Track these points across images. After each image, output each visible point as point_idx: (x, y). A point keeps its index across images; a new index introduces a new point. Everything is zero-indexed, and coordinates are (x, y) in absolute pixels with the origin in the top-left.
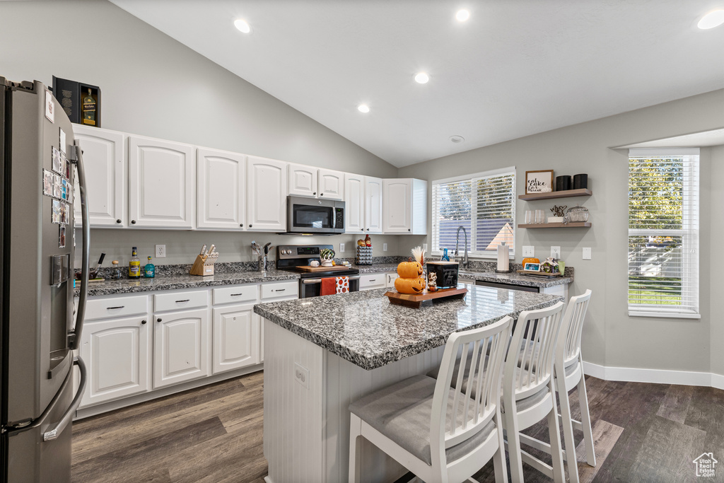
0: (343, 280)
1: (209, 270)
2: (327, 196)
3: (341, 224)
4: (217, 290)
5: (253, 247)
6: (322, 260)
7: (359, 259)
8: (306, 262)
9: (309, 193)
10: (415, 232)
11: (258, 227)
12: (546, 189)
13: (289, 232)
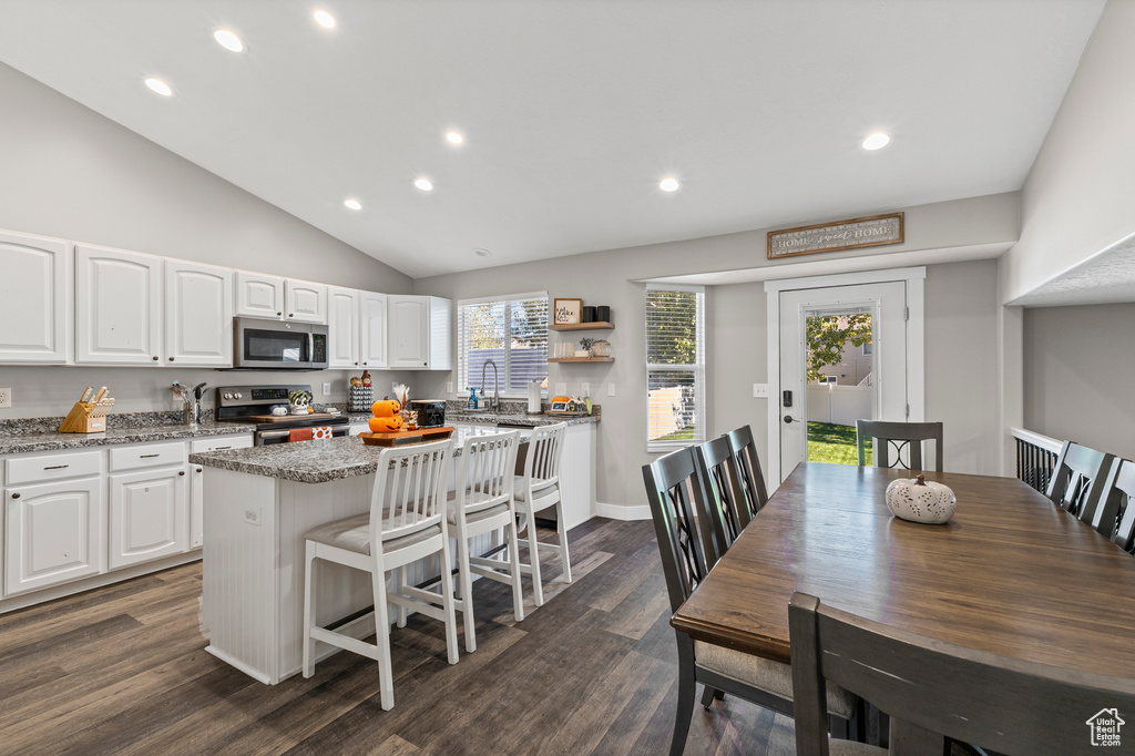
0: (324, 432)
1: (96, 425)
2: (298, 317)
3: (322, 355)
4: (116, 451)
5: (176, 389)
6: (292, 406)
7: (352, 404)
8: (267, 409)
9: (270, 313)
10: (434, 366)
11: (182, 360)
12: (574, 319)
13: (237, 368)
